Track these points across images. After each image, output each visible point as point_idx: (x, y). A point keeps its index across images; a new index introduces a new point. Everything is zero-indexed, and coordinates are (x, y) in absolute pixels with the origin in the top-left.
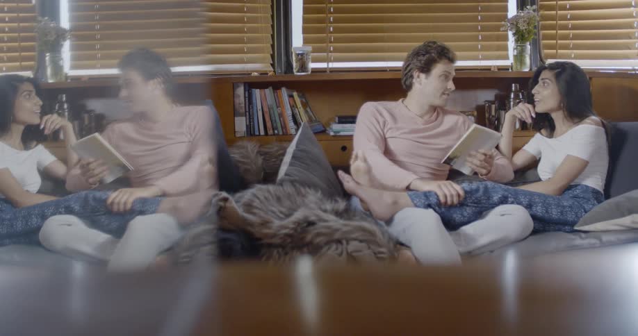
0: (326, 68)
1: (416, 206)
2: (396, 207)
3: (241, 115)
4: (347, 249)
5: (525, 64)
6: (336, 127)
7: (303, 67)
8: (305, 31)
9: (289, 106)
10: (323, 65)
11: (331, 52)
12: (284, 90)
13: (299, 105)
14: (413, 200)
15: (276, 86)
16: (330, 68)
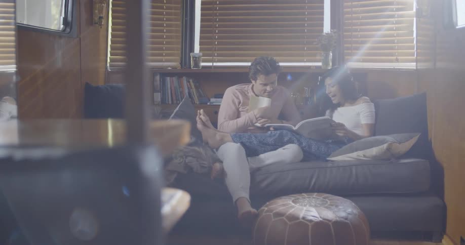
0: (211, 66)
1: (234, 142)
2: (222, 142)
3: (158, 92)
4: (185, 161)
5: (329, 65)
6: (213, 100)
7: (197, 65)
8: (201, 44)
9: (186, 86)
10: (210, 64)
11: (215, 56)
12: (184, 78)
13: (193, 87)
14: (233, 139)
15: (179, 75)
16: (214, 66)
